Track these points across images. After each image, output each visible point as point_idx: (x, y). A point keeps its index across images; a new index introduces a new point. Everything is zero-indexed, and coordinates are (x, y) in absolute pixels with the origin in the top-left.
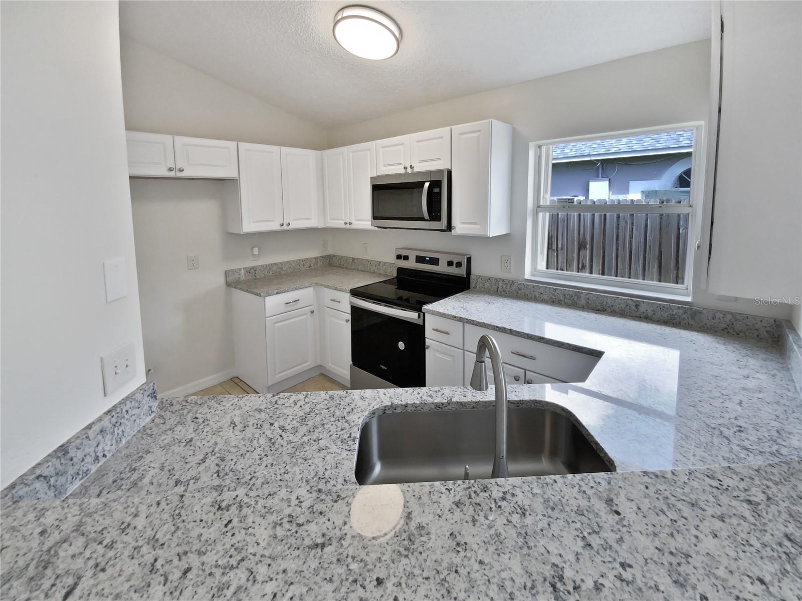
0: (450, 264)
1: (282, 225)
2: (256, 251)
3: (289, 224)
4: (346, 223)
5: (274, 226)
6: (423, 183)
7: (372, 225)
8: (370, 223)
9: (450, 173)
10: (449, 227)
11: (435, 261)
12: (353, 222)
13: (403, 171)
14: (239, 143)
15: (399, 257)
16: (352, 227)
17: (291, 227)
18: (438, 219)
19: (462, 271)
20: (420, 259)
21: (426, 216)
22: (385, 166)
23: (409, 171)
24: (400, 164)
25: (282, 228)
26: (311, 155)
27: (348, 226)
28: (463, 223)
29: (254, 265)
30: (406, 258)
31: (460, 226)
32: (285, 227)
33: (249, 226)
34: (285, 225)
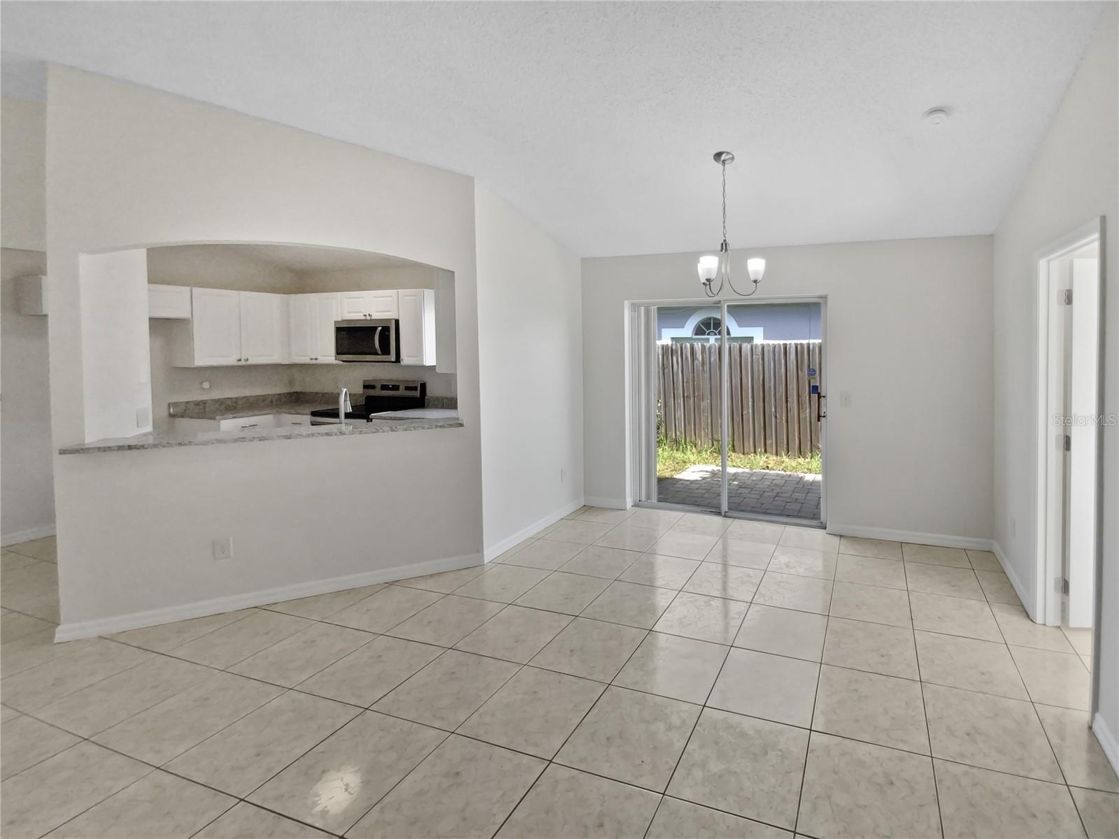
0: (407, 388)
1: (240, 360)
2: (206, 385)
3: (248, 360)
4: (311, 359)
5: (232, 361)
6: (376, 328)
7: (336, 359)
8: (334, 358)
9: (397, 322)
10: (398, 359)
11: (396, 388)
12: (319, 357)
13: (364, 318)
14: (194, 289)
15: (366, 387)
16: (318, 362)
17: (248, 363)
18: (388, 353)
19: (417, 394)
20: (384, 387)
21: (379, 352)
22: (349, 312)
23: (368, 318)
24: (361, 312)
25: (240, 363)
26: (275, 299)
27: (314, 362)
28: (409, 357)
29: (204, 399)
30: (373, 387)
31: (406, 359)
32: (243, 363)
33: (200, 361)
34: (243, 360)
